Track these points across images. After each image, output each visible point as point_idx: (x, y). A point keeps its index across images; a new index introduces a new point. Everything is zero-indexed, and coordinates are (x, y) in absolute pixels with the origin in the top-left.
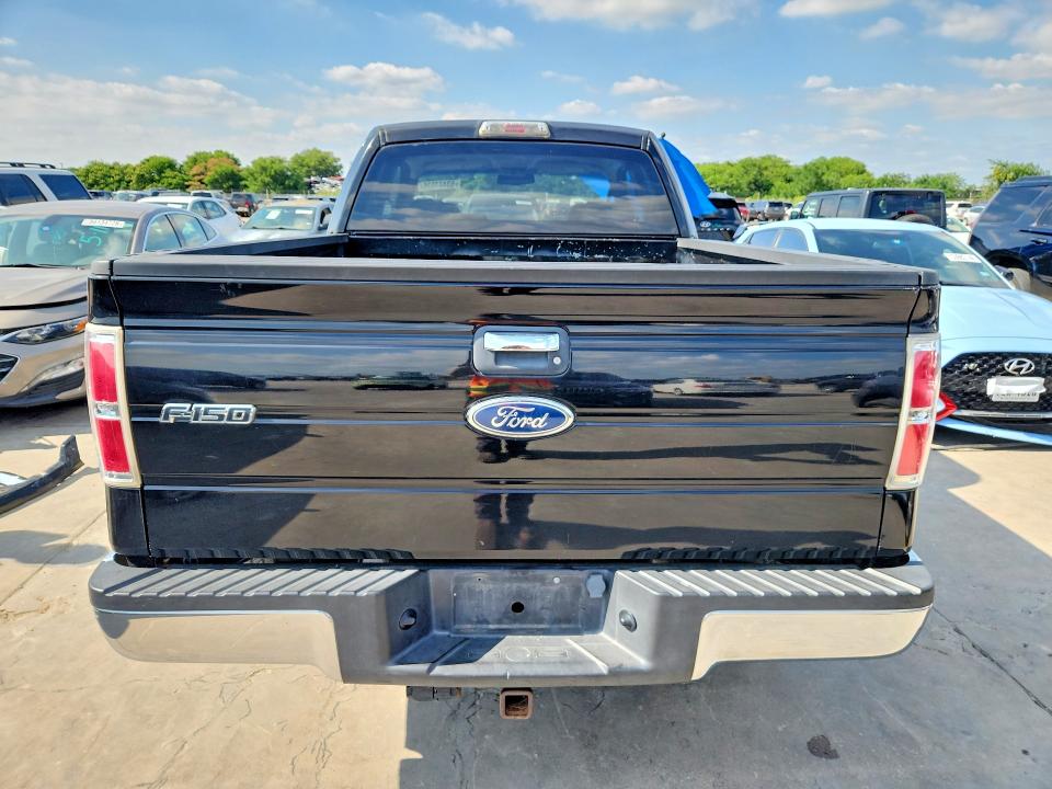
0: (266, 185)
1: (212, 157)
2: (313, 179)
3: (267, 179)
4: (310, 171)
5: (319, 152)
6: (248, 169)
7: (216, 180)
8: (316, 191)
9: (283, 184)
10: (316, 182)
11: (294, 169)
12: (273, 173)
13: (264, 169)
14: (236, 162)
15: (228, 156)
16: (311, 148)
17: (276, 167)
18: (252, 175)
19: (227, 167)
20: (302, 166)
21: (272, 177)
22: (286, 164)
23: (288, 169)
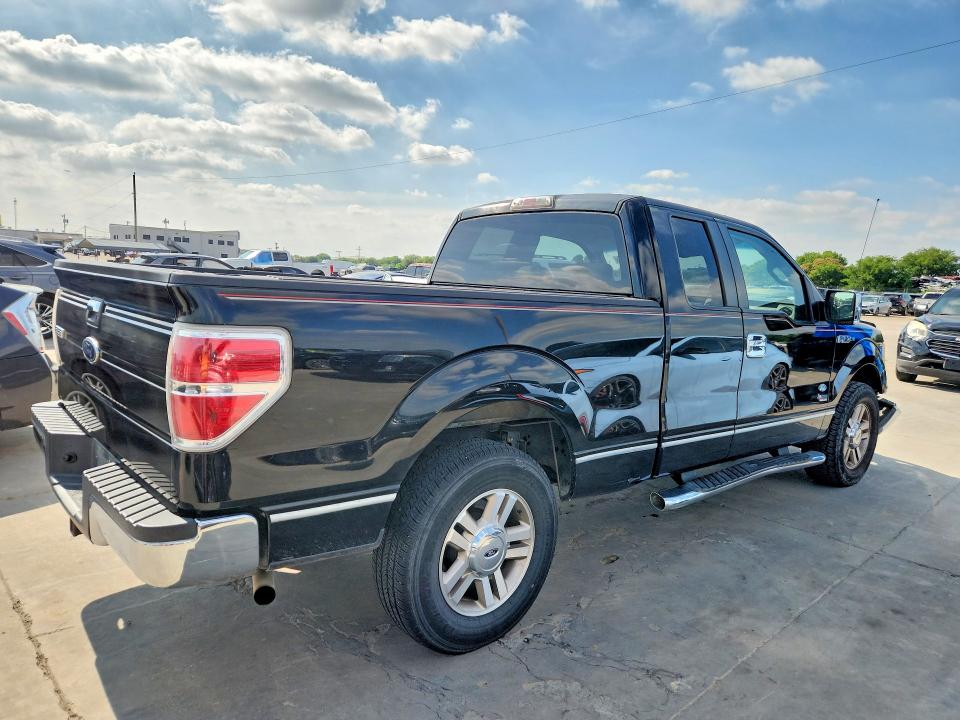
0: (866, 282)
1: (819, 257)
2: (923, 277)
3: (869, 277)
4: (921, 270)
5: (938, 251)
6: (851, 268)
7: (818, 278)
8: (923, 290)
9: (885, 282)
10: (926, 281)
11: (903, 268)
12: (877, 272)
13: (868, 268)
14: (843, 261)
15: (836, 256)
16: (928, 247)
17: (882, 266)
18: (854, 273)
19: (831, 265)
20: (913, 265)
21: (875, 275)
22: (894, 263)
23: (895, 268)
